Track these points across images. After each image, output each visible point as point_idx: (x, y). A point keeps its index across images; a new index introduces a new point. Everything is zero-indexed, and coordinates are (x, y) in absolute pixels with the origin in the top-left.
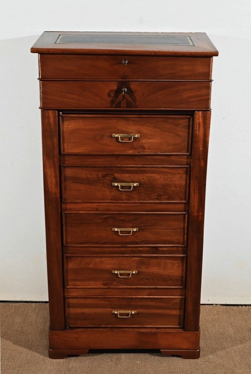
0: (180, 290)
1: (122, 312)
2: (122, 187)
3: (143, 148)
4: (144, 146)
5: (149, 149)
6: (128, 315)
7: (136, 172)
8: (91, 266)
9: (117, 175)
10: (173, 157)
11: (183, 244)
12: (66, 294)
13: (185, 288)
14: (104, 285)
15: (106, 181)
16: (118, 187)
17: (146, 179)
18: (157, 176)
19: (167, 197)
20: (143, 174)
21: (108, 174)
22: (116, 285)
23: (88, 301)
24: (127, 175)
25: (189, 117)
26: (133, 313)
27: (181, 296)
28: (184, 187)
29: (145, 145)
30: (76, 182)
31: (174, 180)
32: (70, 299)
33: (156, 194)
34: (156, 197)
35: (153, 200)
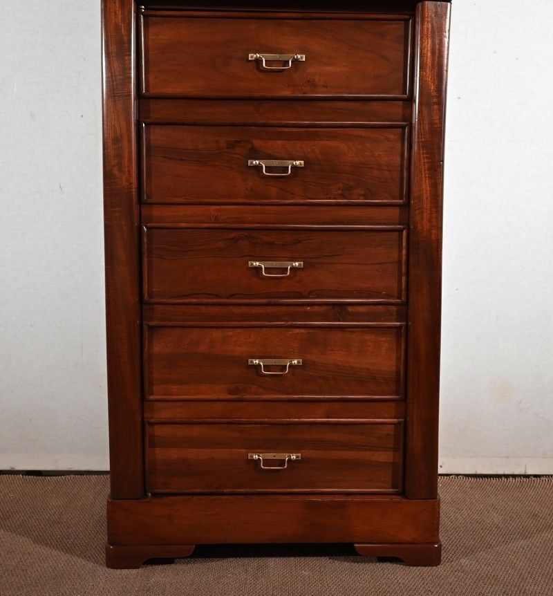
0: (393, 404)
1: (270, 456)
2: (269, 169)
3: (311, 83)
4: (314, 80)
5: (324, 86)
6: (282, 462)
7: (298, 137)
8: (202, 349)
9: (257, 143)
10: (375, 103)
11: (399, 298)
12: (147, 415)
13: (405, 399)
14: (230, 392)
15: (236, 156)
16: (259, 168)
17: (318, 153)
18: (343, 147)
19: (363, 192)
20: (312, 142)
21: (240, 142)
22: (256, 394)
23: (196, 431)
24: (280, 142)
25: (407, 17)
26: (294, 457)
27: (396, 418)
28: (399, 169)
29: (317, 79)
30: (171, 159)
31: (376, 154)
32: (156, 427)
33: (341, 185)
34: (340, 192)
35: (334, 199)
